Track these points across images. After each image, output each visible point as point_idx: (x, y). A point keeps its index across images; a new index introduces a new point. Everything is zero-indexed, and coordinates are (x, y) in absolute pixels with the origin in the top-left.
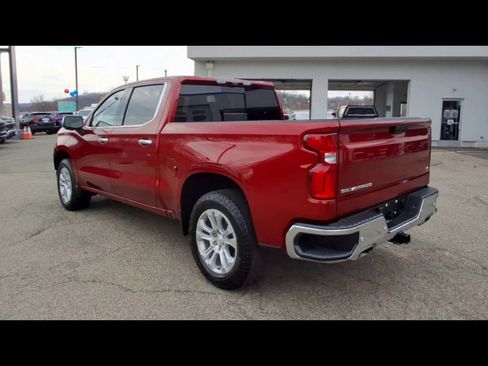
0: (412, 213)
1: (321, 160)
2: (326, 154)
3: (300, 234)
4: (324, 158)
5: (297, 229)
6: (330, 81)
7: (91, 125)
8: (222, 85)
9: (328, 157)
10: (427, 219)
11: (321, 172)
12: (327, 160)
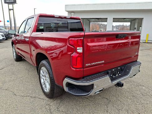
0: (126, 73)
1: (76, 50)
2: (78, 48)
3: (67, 82)
4: (76, 49)
5: (67, 80)
6: (114, 19)
7: (18, 33)
8: (56, 18)
9: (78, 49)
10: (134, 75)
11: (75, 56)
12: (78, 51)
